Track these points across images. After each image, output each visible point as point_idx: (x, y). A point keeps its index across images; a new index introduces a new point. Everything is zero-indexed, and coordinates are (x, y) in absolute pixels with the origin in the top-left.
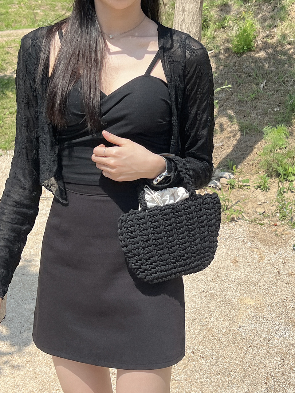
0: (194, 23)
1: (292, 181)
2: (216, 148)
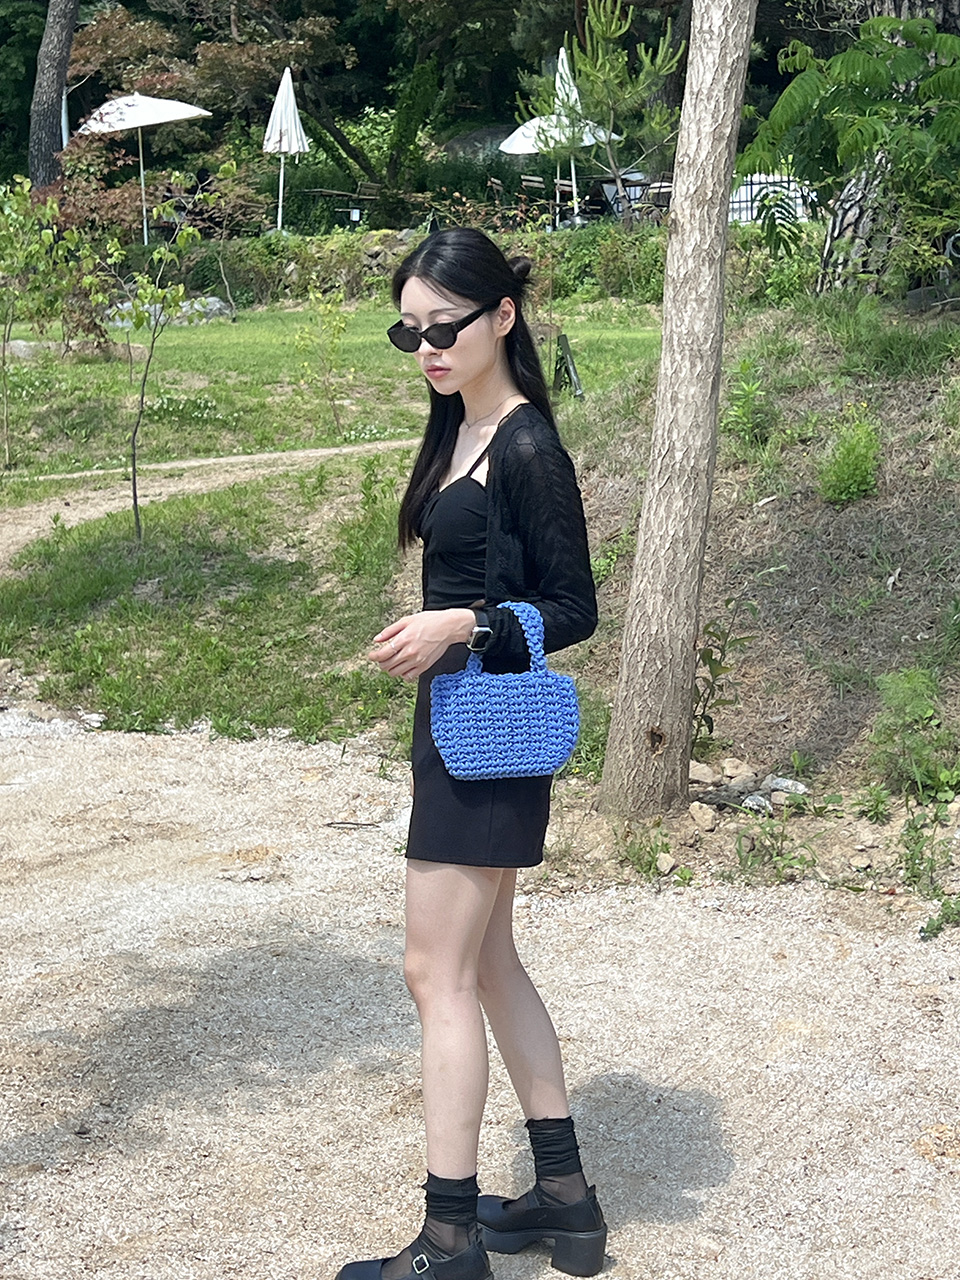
0: (698, 427)
1: (947, 802)
2: (771, 726)
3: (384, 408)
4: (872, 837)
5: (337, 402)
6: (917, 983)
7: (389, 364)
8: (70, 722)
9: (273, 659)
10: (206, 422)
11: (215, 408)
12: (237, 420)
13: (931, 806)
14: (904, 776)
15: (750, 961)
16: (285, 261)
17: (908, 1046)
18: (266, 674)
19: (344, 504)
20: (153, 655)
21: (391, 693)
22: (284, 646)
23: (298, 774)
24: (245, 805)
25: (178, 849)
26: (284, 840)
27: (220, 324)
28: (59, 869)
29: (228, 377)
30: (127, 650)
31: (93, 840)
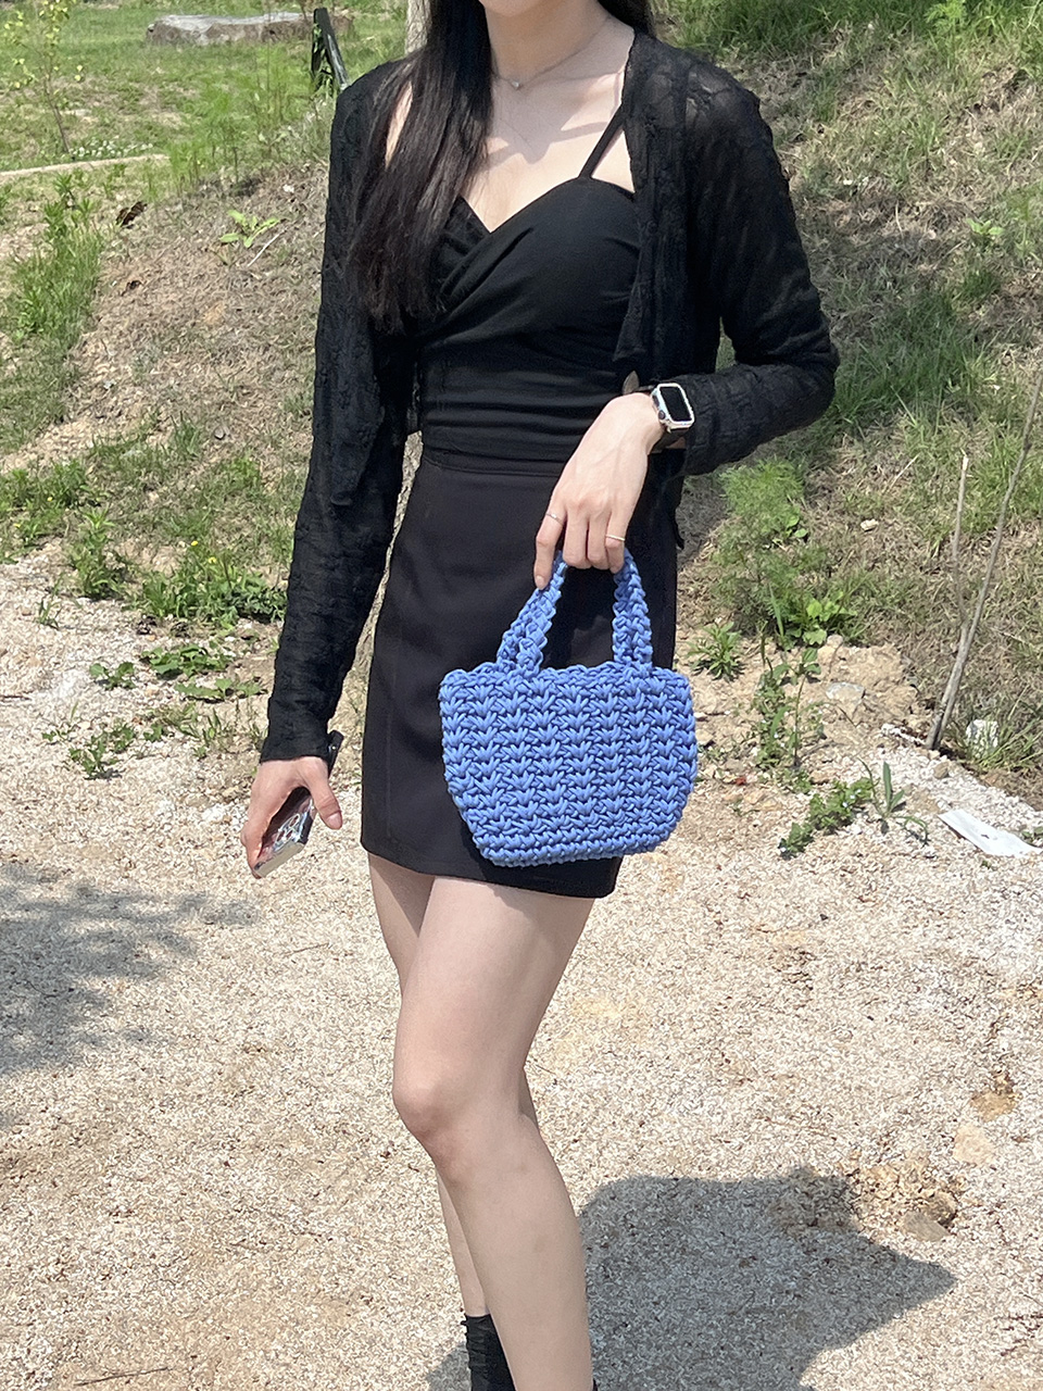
1: (816, 646)
6: (774, 927)
7: (140, 65)
13: (795, 651)
14: (760, 612)
17: (762, 1033)
19: (29, 237)
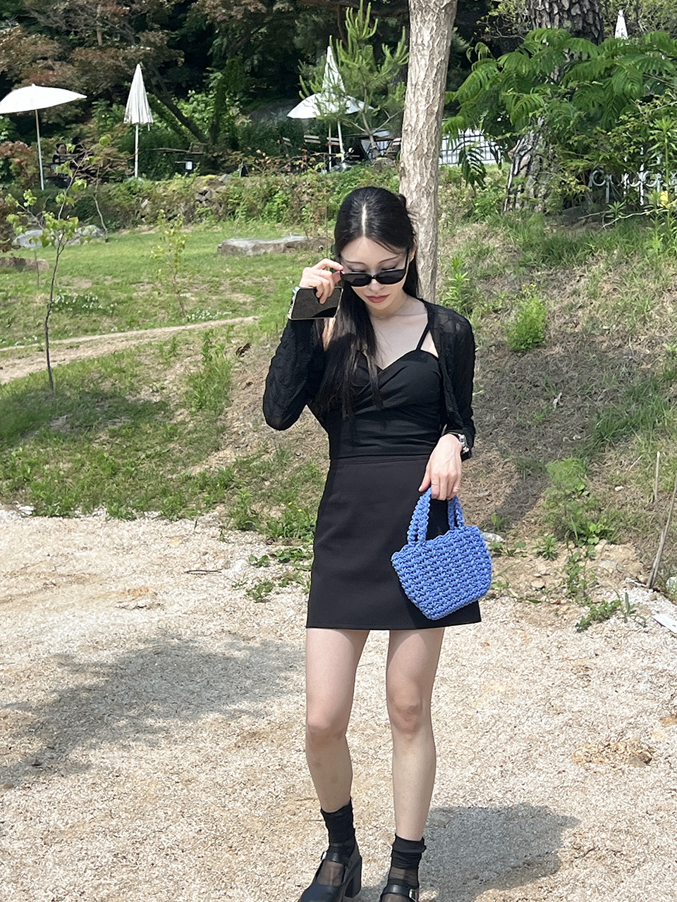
1: (594, 544)
2: (479, 499)
3: (214, 298)
4: (545, 568)
5: (181, 295)
6: (574, 657)
7: (217, 268)
8: (11, 512)
9: (146, 466)
10: (92, 311)
11: (97, 301)
12: (113, 309)
13: (584, 547)
14: (564, 529)
15: (466, 648)
16: (141, 199)
17: (568, 697)
18: (142, 476)
19: (190, 363)
20: (65, 466)
21: (226, 486)
22: (153, 458)
23: (167, 540)
24: (130, 561)
25: (89, 590)
26: (159, 583)
27: (98, 244)
28: (10, 604)
29: (105, 280)
30: (47, 463)
31: (32, 586)
